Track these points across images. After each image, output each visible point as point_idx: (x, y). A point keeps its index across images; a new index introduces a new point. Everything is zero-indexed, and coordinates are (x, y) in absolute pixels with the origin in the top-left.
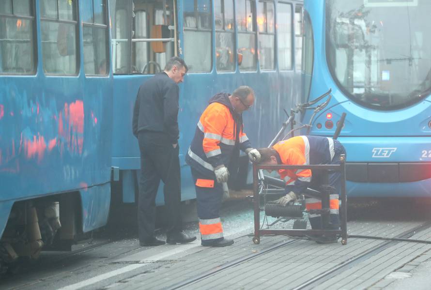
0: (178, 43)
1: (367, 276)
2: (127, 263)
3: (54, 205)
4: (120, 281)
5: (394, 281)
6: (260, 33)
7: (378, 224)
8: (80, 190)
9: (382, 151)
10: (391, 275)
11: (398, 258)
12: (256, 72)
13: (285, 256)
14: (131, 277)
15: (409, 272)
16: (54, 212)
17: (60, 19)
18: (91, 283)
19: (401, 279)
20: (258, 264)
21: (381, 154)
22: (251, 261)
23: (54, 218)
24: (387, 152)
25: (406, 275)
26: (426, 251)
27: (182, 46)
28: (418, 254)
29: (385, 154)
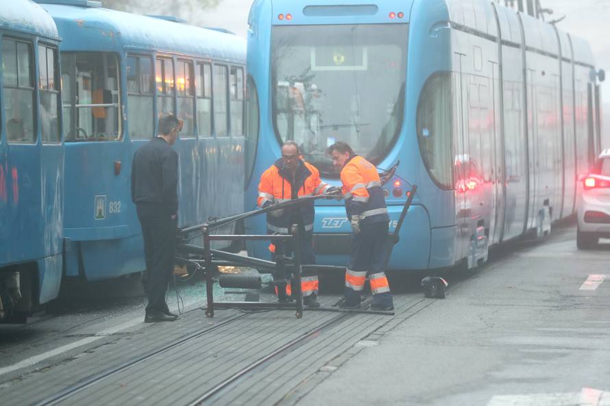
0: (121, 108)
1: (336, 344)
2: (82, 336)
3: (15, 274)
4: (85, 352)
5: (364, 348)
6: (199, 98)
7: (329, 297)
8: (38, 261)
9: (333, 221)
10: (359, 343)
11: (361, 328)
12: (194, 138)
13: (244, 327)
14: (95, 348)
15: (376, 340)
16: (16, 282)
17: (20, 86)
18: (57, 353)
19: (370, 347)
20: (219, 336)
21: (331, 225)
22: (212, 332)
23: (16, 289)
24: (338, 222)
25: (374, 343)
26: (387, 322)
27: (126, 112)
28: (381, 324)
29: (336, 224)
